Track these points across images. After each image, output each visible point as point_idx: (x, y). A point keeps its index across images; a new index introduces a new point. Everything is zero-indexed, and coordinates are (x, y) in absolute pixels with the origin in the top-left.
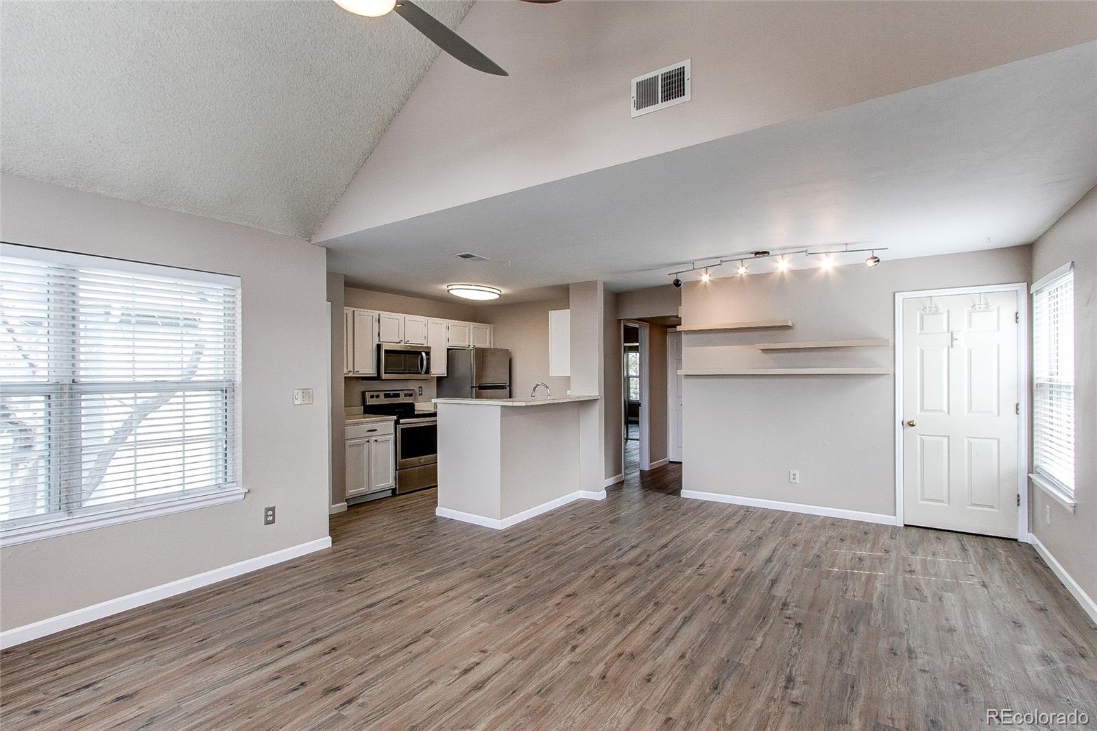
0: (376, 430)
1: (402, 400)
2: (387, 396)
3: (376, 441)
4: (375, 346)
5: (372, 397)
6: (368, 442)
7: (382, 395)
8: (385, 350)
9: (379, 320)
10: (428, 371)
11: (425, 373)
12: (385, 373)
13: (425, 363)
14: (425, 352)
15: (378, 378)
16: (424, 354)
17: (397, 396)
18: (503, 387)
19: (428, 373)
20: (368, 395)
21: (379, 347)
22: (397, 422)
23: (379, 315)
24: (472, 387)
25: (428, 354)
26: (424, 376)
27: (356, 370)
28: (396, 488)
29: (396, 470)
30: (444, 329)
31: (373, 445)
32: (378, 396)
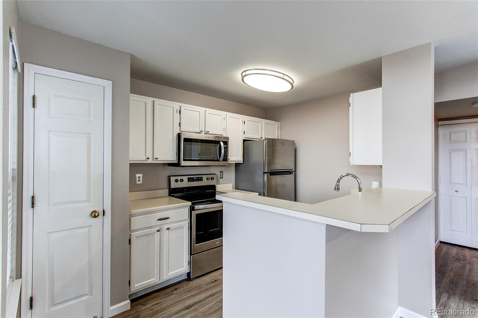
0: (168, 218)
1: (205, 182)
2: (190, 180)
3: (168, 229)
4: (175, 134)
5: (177, 181)
6: (158, 231)
7: (185, 179)
8: (184, 139)
9: (180, 111)
10: (225, 159)
11: (223, 160)
12: (184, 160)
13: (223, 151)
14: (223, 142)
15: (178, 165)
16: (222, 144)
17: (200, 179)
18: (290, 173)
19: (226, 160)
20: (173, 179)
21: (179, 135)
22: (192, 209)
23: (180, 107)
24: (265, 173)
25: (226, 143)
26: (223, 163)
27: (155, 157)
28: (190, 272)
29: (191, 255)
30: (241, 123)
31: (165, 233)
32: (182, 180)
